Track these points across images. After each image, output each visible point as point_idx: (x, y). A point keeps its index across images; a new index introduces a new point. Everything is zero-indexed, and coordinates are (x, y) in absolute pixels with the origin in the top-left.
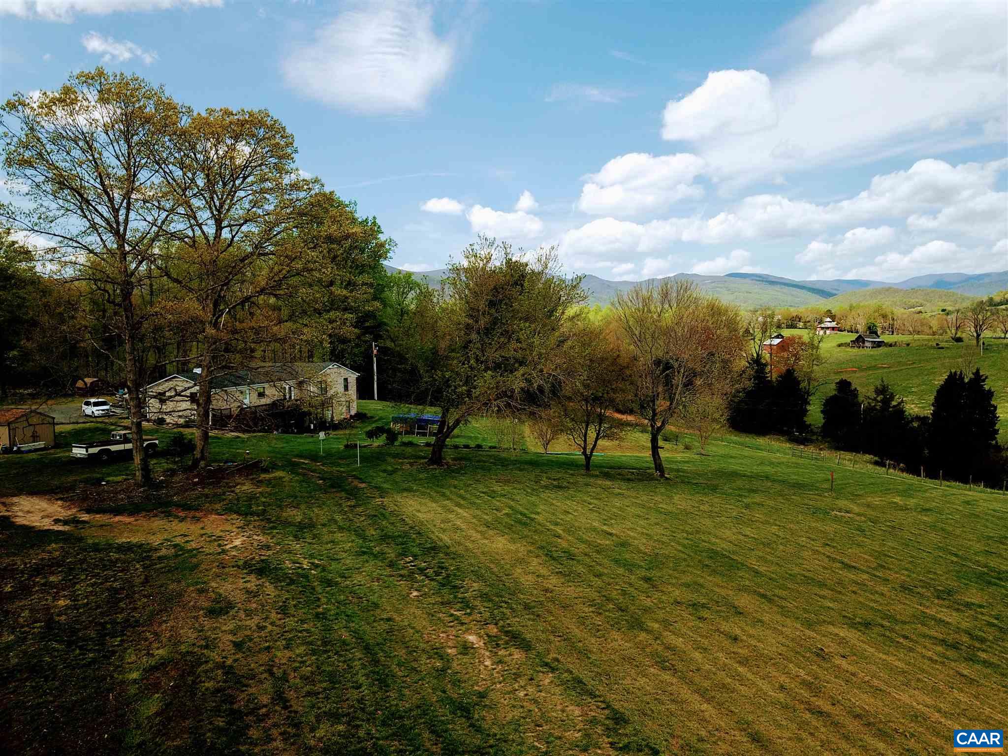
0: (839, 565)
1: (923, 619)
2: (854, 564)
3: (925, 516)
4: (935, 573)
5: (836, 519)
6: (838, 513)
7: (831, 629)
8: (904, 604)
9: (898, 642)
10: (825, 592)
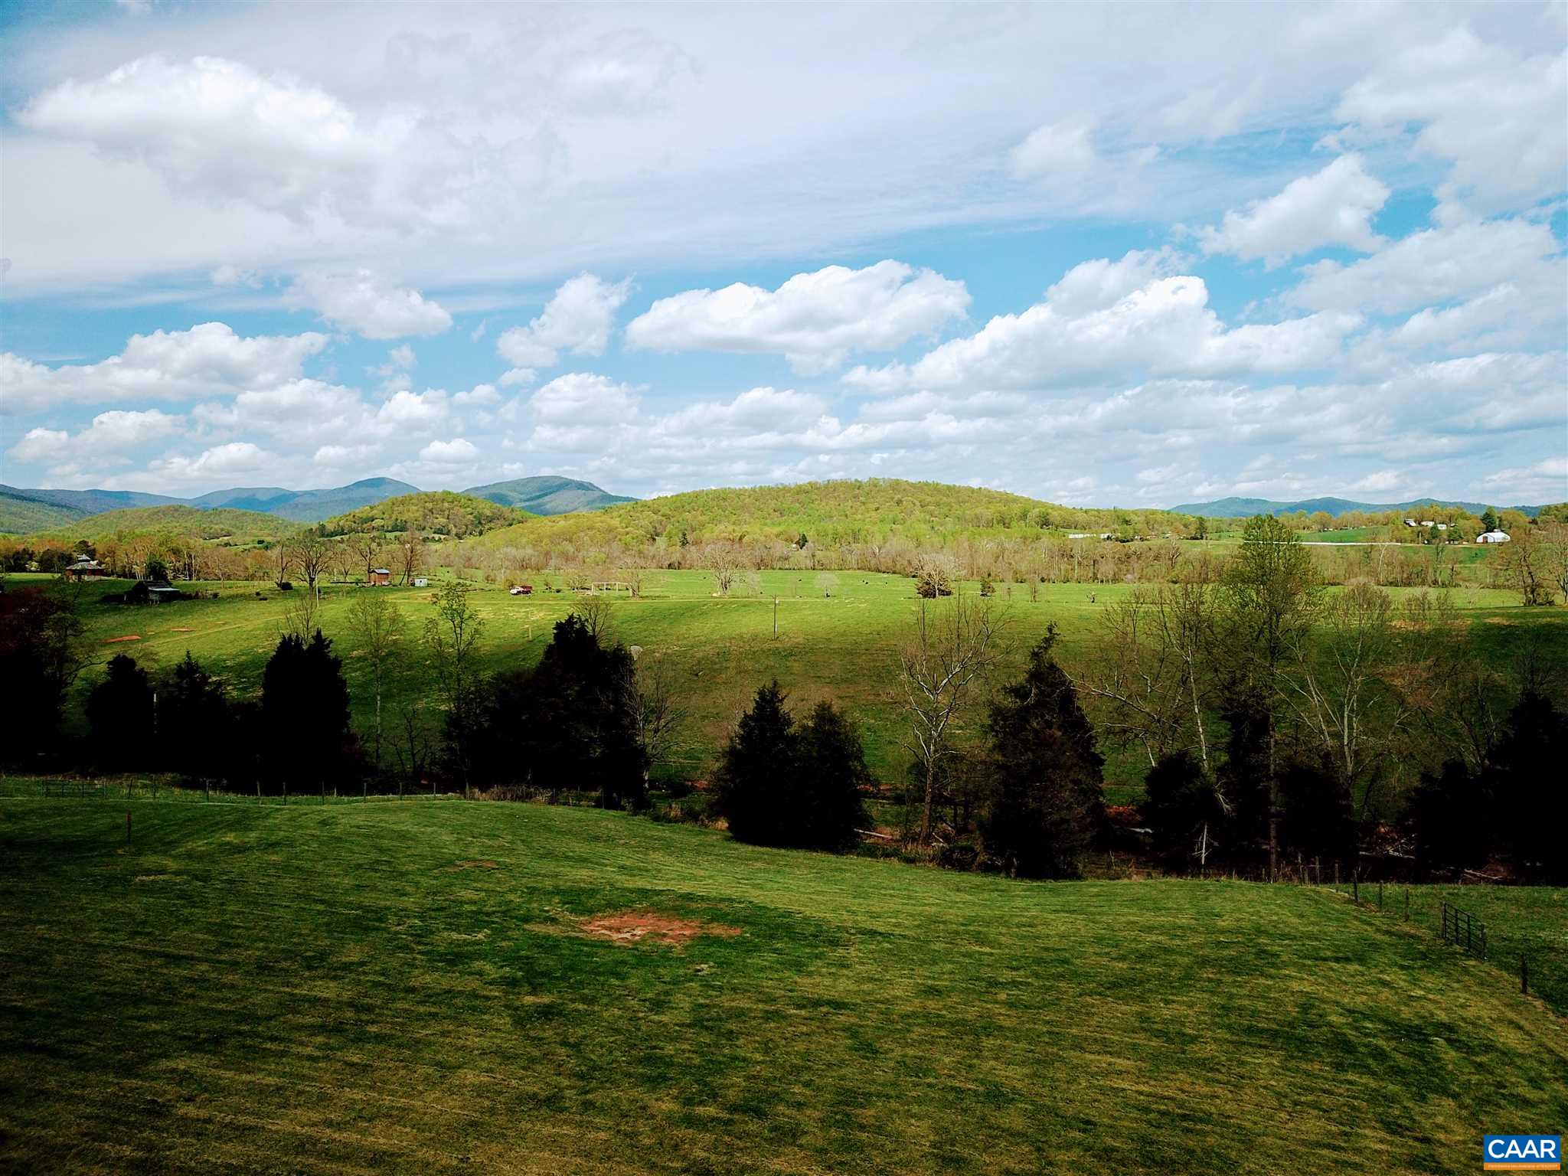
0: (159, 961)
1: (293, 1004)
2: (183, 953)
3: (273, 853)
4: (300, 935)
5: (146, 889)
6: (144, 878)
7: (165, 1064)
8: (266, 991)
9: (265, 1049)
10: (146, 1010)
